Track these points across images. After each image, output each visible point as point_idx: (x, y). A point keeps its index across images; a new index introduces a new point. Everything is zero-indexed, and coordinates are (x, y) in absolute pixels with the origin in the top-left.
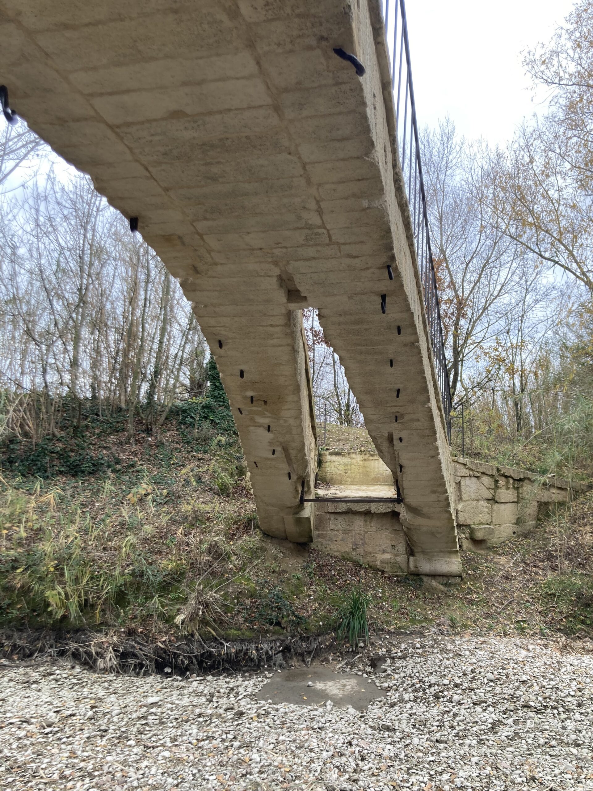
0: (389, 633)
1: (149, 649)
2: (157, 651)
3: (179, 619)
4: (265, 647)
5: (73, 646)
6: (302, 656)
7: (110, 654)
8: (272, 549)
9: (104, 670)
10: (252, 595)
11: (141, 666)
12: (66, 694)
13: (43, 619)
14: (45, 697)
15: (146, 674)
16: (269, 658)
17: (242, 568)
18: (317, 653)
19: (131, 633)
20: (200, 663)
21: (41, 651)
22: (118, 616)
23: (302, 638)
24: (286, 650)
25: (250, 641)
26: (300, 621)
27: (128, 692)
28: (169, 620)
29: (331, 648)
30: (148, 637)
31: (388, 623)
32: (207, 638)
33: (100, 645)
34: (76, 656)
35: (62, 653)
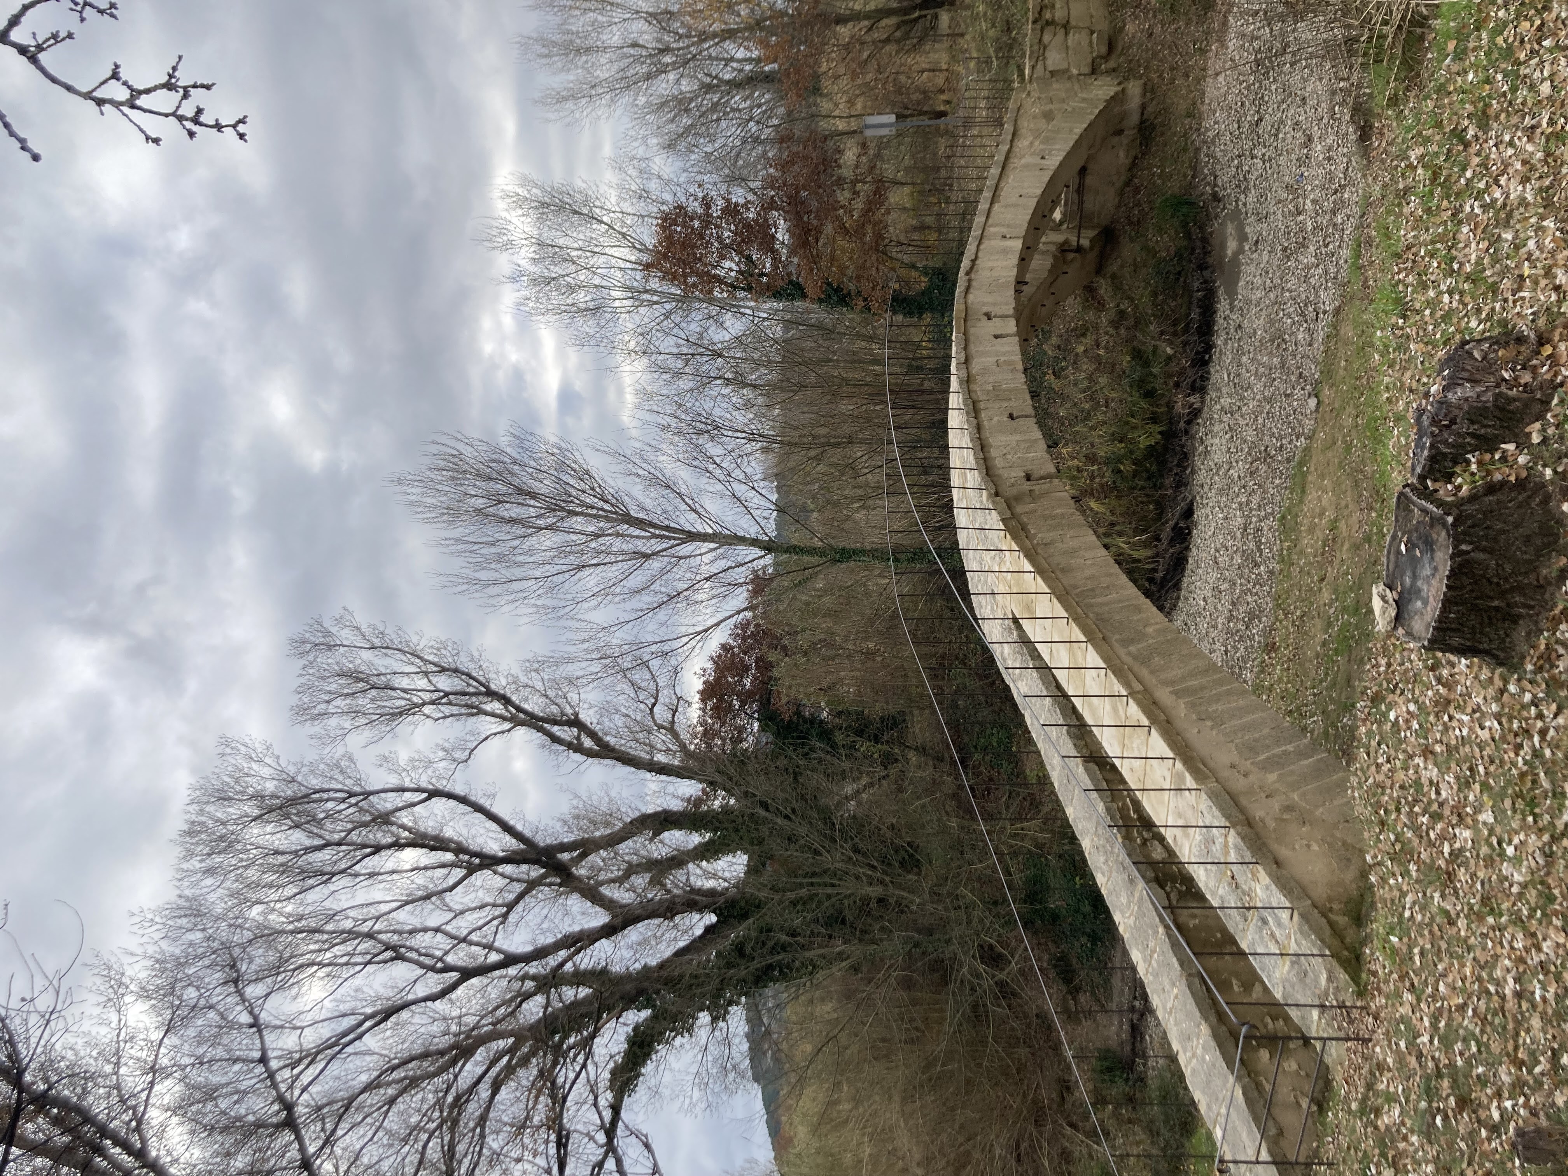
0: (1194, 177)
1: (1190, 372)
2: (1193, 366)
3: (1169, 351)
4: (1196, 285)
5: (1182, 425)
6: (1206, 253)
7: (1192, 399)
8: (1113, 267)
9: (1203, 402)
10: (1155, 294)
11: (1202, 377)
12: (1215, 429)
13: (1159, 447)
14: (1217, 441)
15: (1208, 373)
16: (1206, 282)
17: (1131, 299)
18: (1205, 240)
19: (1177, 385)
20: (1205, 334)
21: (1182, 446)
22: (1163, 395)
23: (1192, 252)
24: (1202, 267)
25: (1191, 297)
26: (1179, 255)
27: (1219, 389)
28: (1169, 358)
29: (1202, 228)
30: (1182, 372)
31: (1185, 176)
32: (1186, 330)
33: (1184, 406)
34: (1189, 422)
35: (1187, 432)
